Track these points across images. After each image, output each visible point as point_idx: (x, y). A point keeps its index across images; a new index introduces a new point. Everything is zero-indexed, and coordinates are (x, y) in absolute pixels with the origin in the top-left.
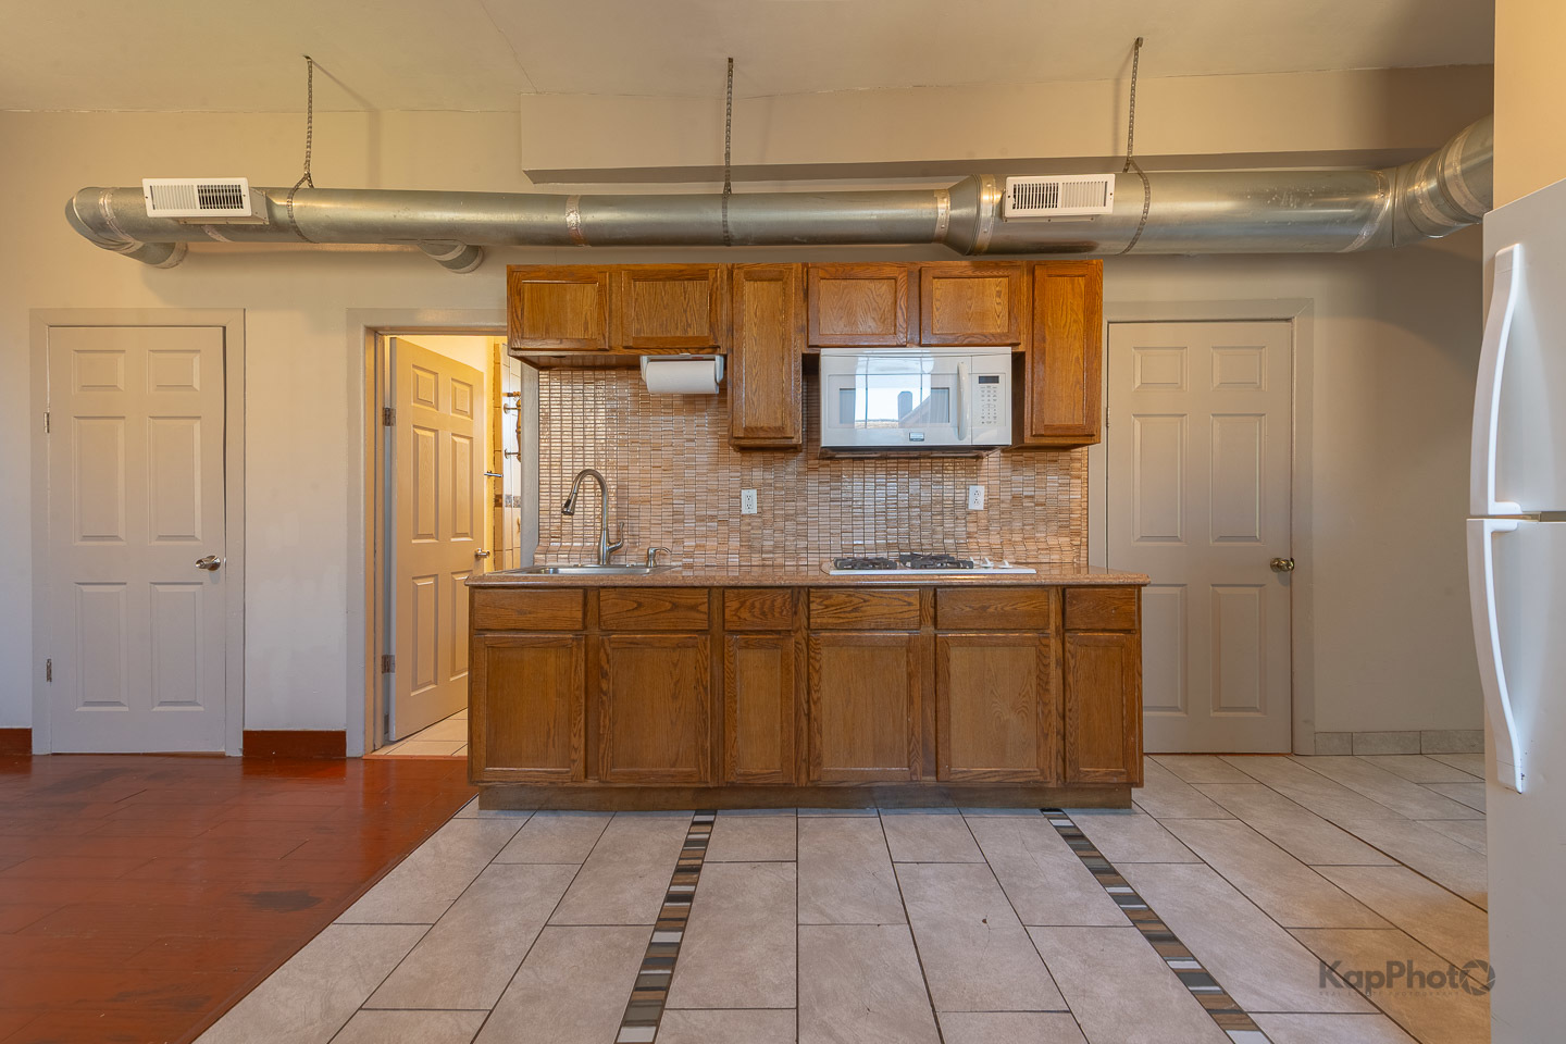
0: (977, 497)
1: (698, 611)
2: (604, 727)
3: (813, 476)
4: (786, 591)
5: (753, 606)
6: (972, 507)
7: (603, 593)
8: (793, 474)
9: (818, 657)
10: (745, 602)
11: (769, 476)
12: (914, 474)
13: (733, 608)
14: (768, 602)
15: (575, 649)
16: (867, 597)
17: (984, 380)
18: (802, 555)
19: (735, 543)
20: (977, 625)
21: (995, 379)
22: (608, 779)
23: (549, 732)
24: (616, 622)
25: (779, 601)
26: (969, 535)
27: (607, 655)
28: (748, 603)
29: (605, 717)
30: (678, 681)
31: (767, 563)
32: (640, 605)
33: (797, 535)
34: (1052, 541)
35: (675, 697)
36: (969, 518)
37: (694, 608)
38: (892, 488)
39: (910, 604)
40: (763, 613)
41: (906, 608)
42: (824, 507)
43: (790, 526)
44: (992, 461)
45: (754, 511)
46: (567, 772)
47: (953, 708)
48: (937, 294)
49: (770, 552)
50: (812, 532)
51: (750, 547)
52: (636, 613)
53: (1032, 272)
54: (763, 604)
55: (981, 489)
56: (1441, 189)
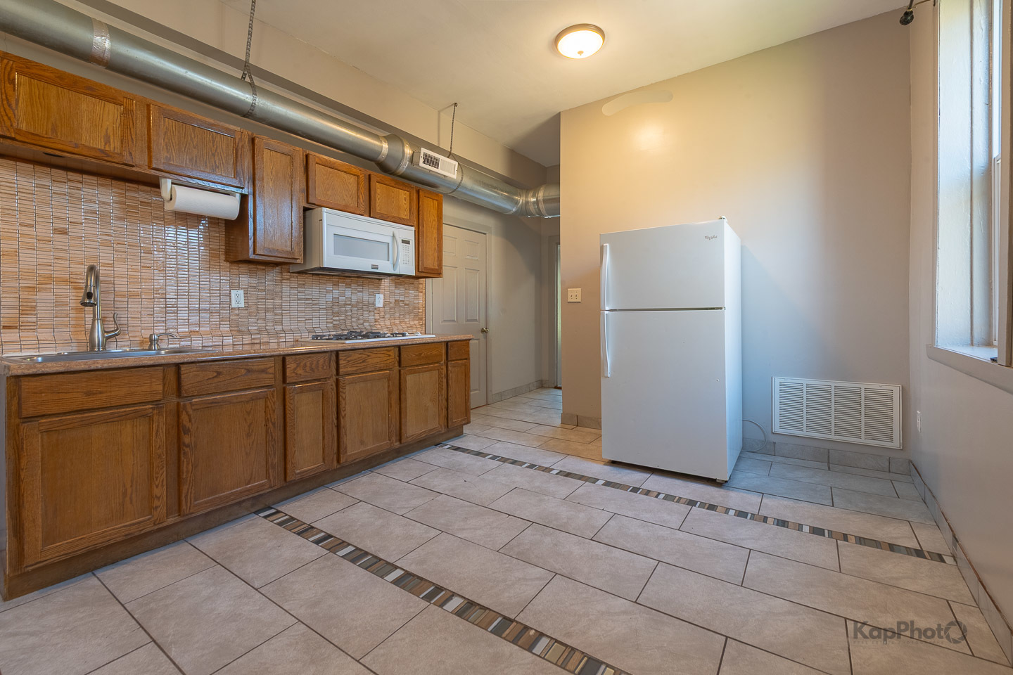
0: (379, 301)
1: (267, 373)
2: (187, 472)
3: (286, 283)
4: (325, 354)
5: (305, 365)
6: (377, 305)
7: (183, 368)
8: (271, 281)
9: (344, 391)
10: (300, 363)
11: (253, 281)
12: (348, 286)
13: (292, 368)
14: (315, 362)
15: (155, 418)
16: (369, 354)
17: (404, 242)
18: (282, 335)
19: (225, 328)
20: (418, 363)
21: (408, 242)
22: (191, 511)
23: (125, 494)
24: (198, 389)
25: (321, 361)
26: (376, 321)
27: (189, 416)
28: (302, 364)
29: (188, 464)
30: (251, 424)
31: (256, 341)
32: (219, 374)
33: (275, 322)
34: (412, 323)
35: (248, 435)
36: (376, 311)
37: (264, 371)
38: (336, 293)
39: (389, 356)
40: (312, 370)
41: (388, 358)
42: (294, 304)
43: (270, 316)
44: (386, 282)
45: (242, 305)
46: (149, 519)
47: (408, 405)
48: (378, 191)
49: (258, 334)
50: (286, 320)
51: (239, 331)
52: (216, 380)
53: (418, 192)
54: (311, 364)
55: (382, 296)
56: (537, 202)
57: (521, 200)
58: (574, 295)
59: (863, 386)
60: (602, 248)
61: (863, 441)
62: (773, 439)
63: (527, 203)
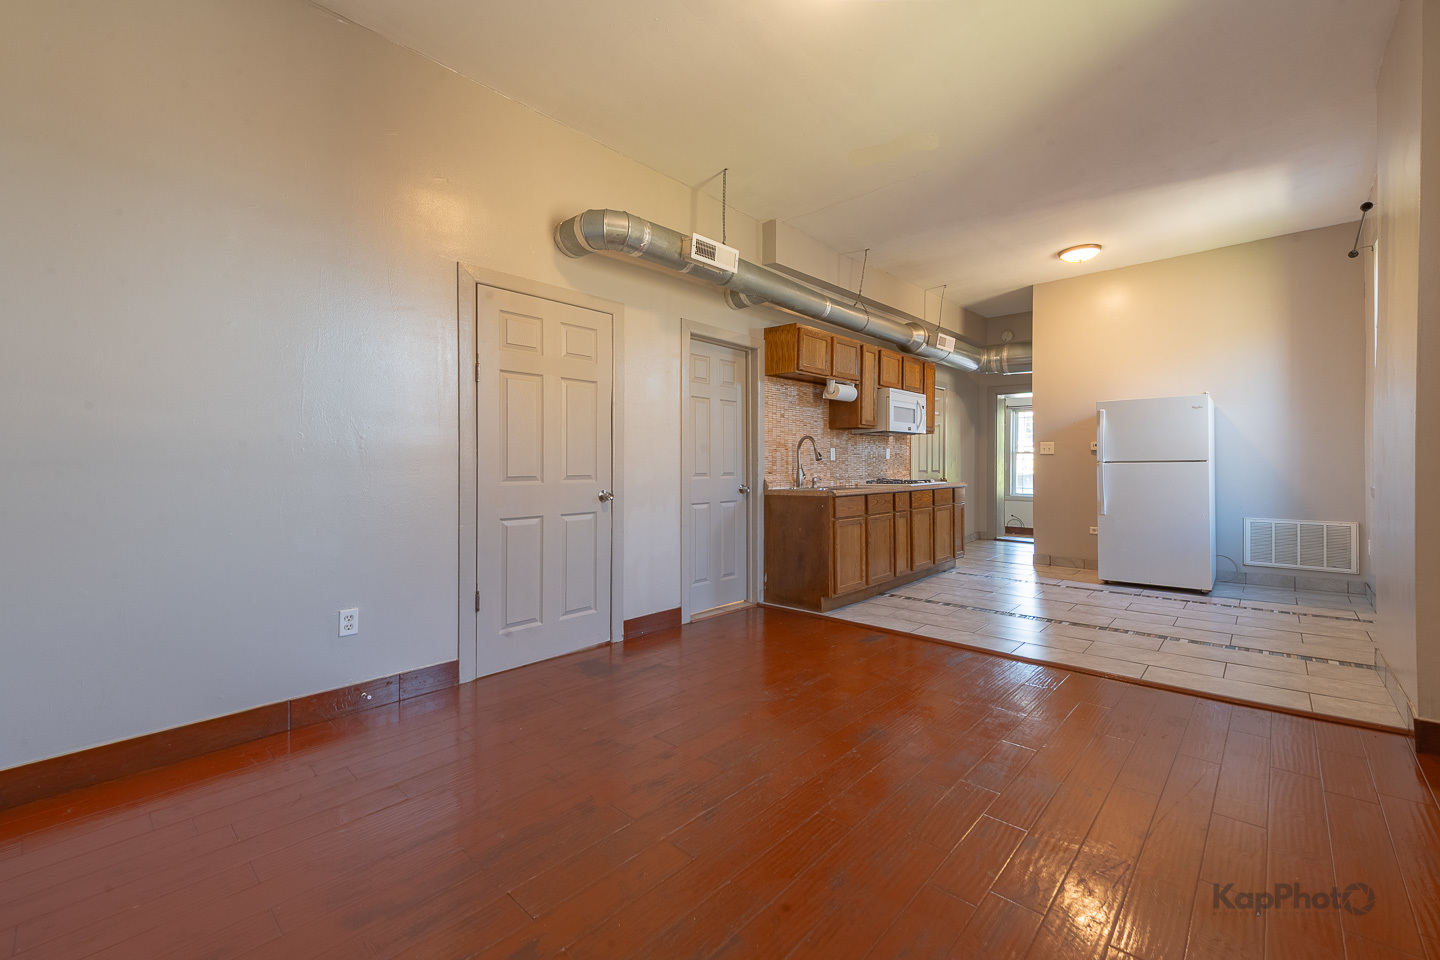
0: (888, 454)
3: (850, 442)
6: (887, 458)
8: (844, 441)
9: (914, 520)
11: (838, 442)
12: (874, 443)
15: (862, 524)
20: (941, 503)
21: (924, 408)
22: (870, 583)
26: (886, 470)
27: (870, 526)
33: (846, 471)
36: (886, 463)
37: (889, 502)
38: (869, 449)
41: (930, 498)
42: (852, 457)
43: (844, 466)
44: (891, 439)
45: (834, 459)
46: (861, 582)
48: (907, 368)
50: (849, 469)
55: (889, 450)
56: (1001, 361)
57: (985, 358)
58: (1047, 449)
59: (1325, 524)
60: (1099, 412)
61: (1325, 568)
62: (1244, 570)
63: (989, 362)
